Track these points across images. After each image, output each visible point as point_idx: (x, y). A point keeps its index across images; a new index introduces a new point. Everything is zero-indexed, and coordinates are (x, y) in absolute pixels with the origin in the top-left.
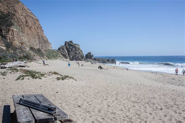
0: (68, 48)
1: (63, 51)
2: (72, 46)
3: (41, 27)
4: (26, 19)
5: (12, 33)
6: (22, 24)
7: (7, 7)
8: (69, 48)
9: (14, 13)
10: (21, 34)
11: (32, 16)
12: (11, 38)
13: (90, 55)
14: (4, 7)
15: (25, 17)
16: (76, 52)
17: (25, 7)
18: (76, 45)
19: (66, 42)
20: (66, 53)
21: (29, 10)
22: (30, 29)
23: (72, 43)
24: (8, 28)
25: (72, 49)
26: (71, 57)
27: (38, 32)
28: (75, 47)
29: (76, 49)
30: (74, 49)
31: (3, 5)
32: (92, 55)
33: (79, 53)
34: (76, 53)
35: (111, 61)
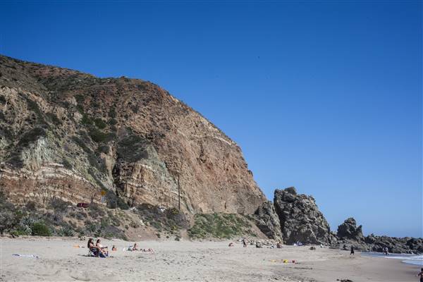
0: (282, 207)
1: (267, 216)
2: (292, 201)
3: (246, 165)
4: (201, 146)
5: (140, 177)
6: (178, 155)
7: (150, 122)
8: (285, 209)
9: (164, 132)
10: (163, 177)
11: (221, 139)
12: (135, 189)
13: (352, 229)
14: (144, 121)
15: (200, 143)
16: (302, 220)
17: (203, 120)
18: (305, 197)
19: (276, 192)
20: (272, 222)
21: (215, 127)
22: (209, 168)
23: (294, 193)
24: (132, 164)
25: (292, 212)
26: (289, 234)
27: (235, 177)
28: (302, 204)
29: (303, 211)
30: (297, 210)
31: (142, 117)
32: (357, 226)
33: (313, 221)
34: (303, 222)
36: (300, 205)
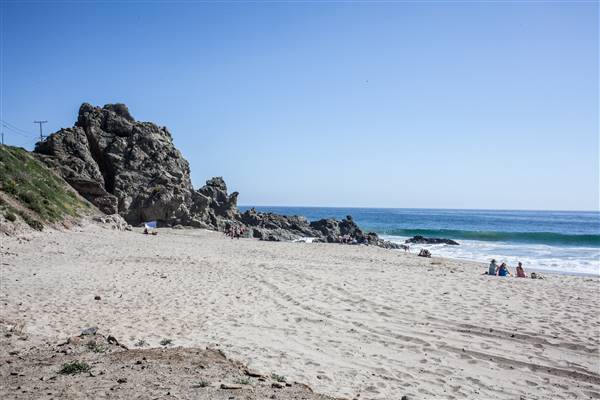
0: (103, 143)
1: (78, 160)
2: (126, 134)
8: (111, 148)
13: (221, 197)
16: (155, 176)
18: (154, 129)
19: (84, 108)
20: (92, 175)
25: (129, 156)
26: (128, 202)
28: (150, 143)
30: (140, 154)
32: (229, 192)
35: (337, 229)
36: (145, 143)
